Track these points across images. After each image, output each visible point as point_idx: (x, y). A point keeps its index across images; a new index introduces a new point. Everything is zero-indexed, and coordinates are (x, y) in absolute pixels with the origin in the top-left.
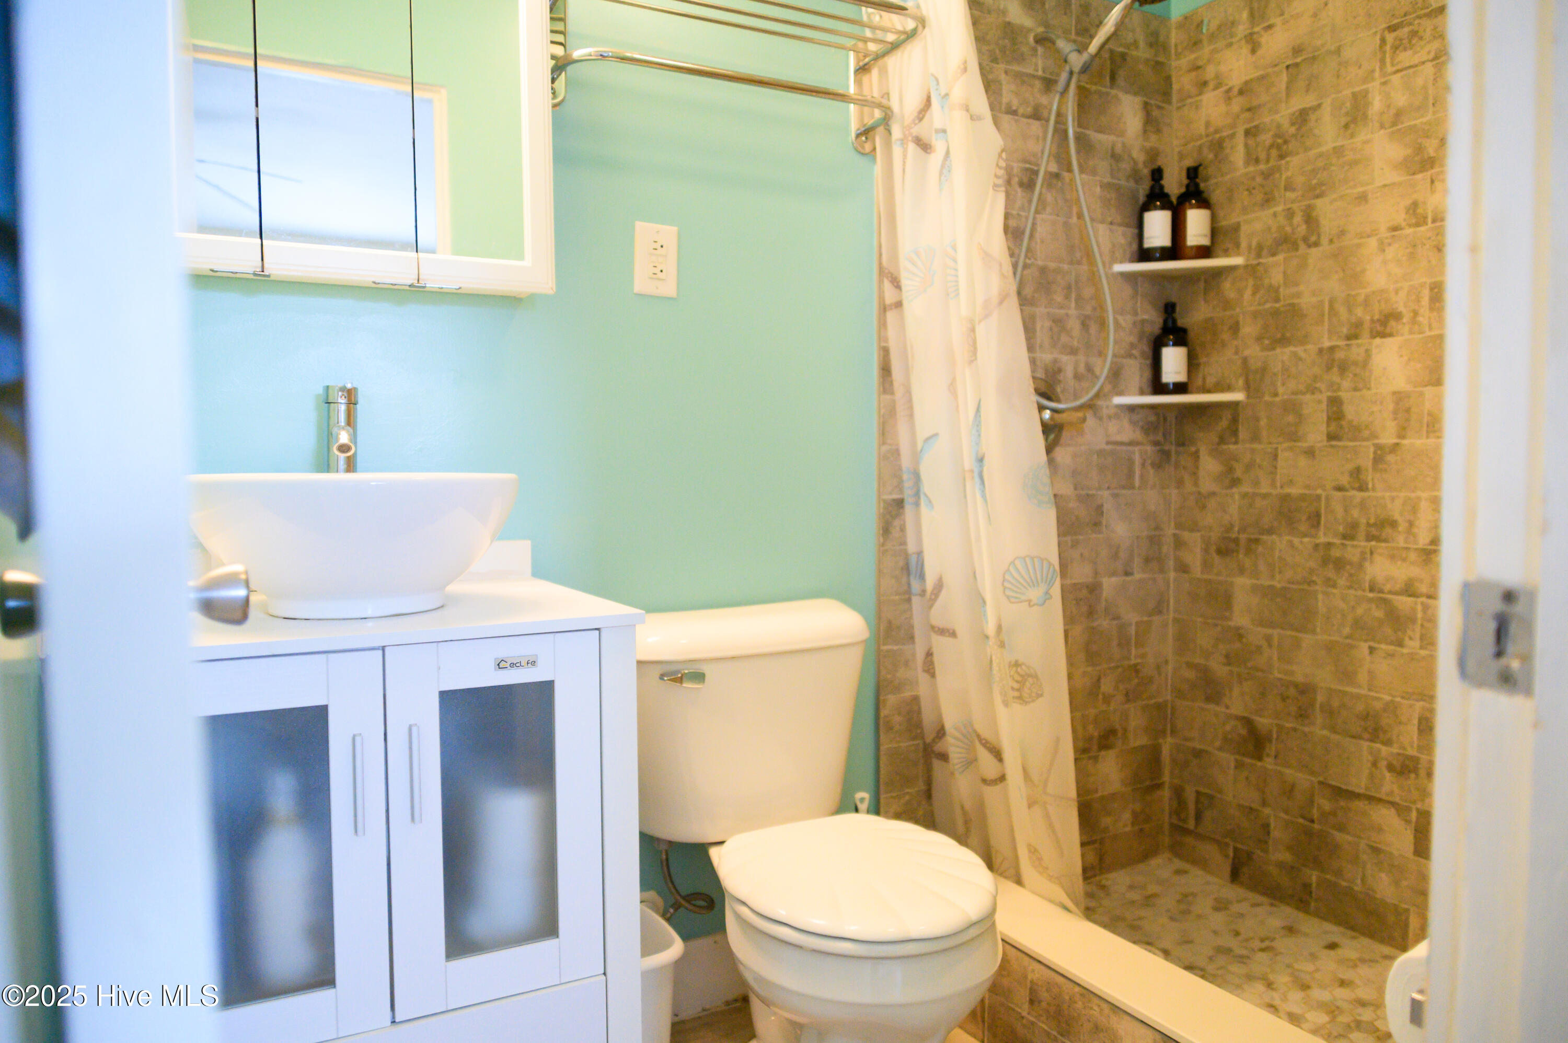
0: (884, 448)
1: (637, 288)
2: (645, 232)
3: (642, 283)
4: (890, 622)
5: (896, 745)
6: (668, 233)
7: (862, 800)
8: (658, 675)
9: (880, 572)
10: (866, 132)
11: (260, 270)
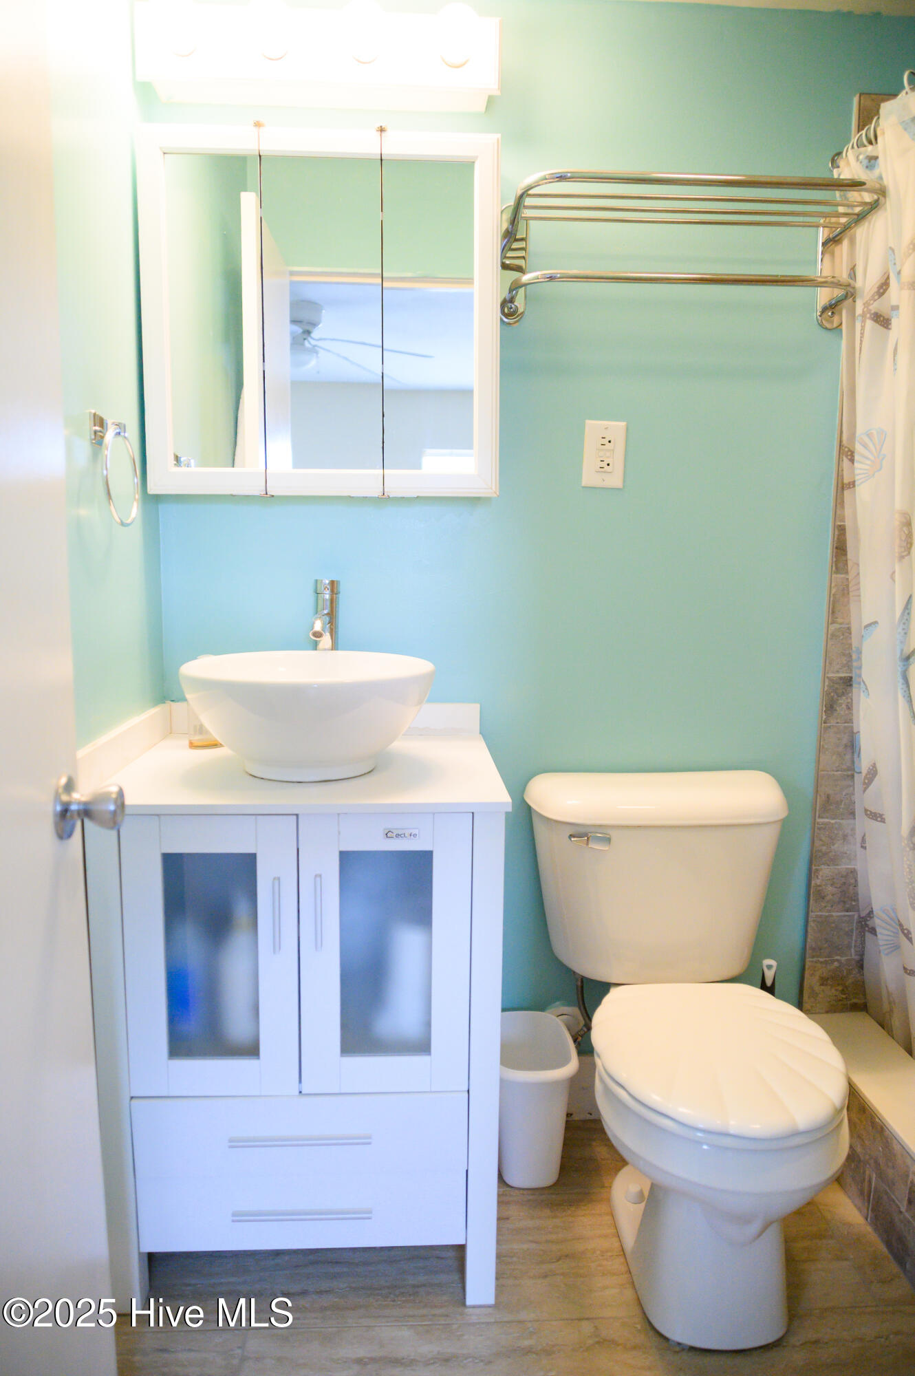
0: (832, 628)
1: (585, 481)
2: (594, 428)
3: (590, 477)
4: (828, 797)
5: (827, 914)
6: (616, 428)
7: (769, 967)
8: (568, 835)
9: (820, 749)
10: (832, 307)
11: (265, 493)
